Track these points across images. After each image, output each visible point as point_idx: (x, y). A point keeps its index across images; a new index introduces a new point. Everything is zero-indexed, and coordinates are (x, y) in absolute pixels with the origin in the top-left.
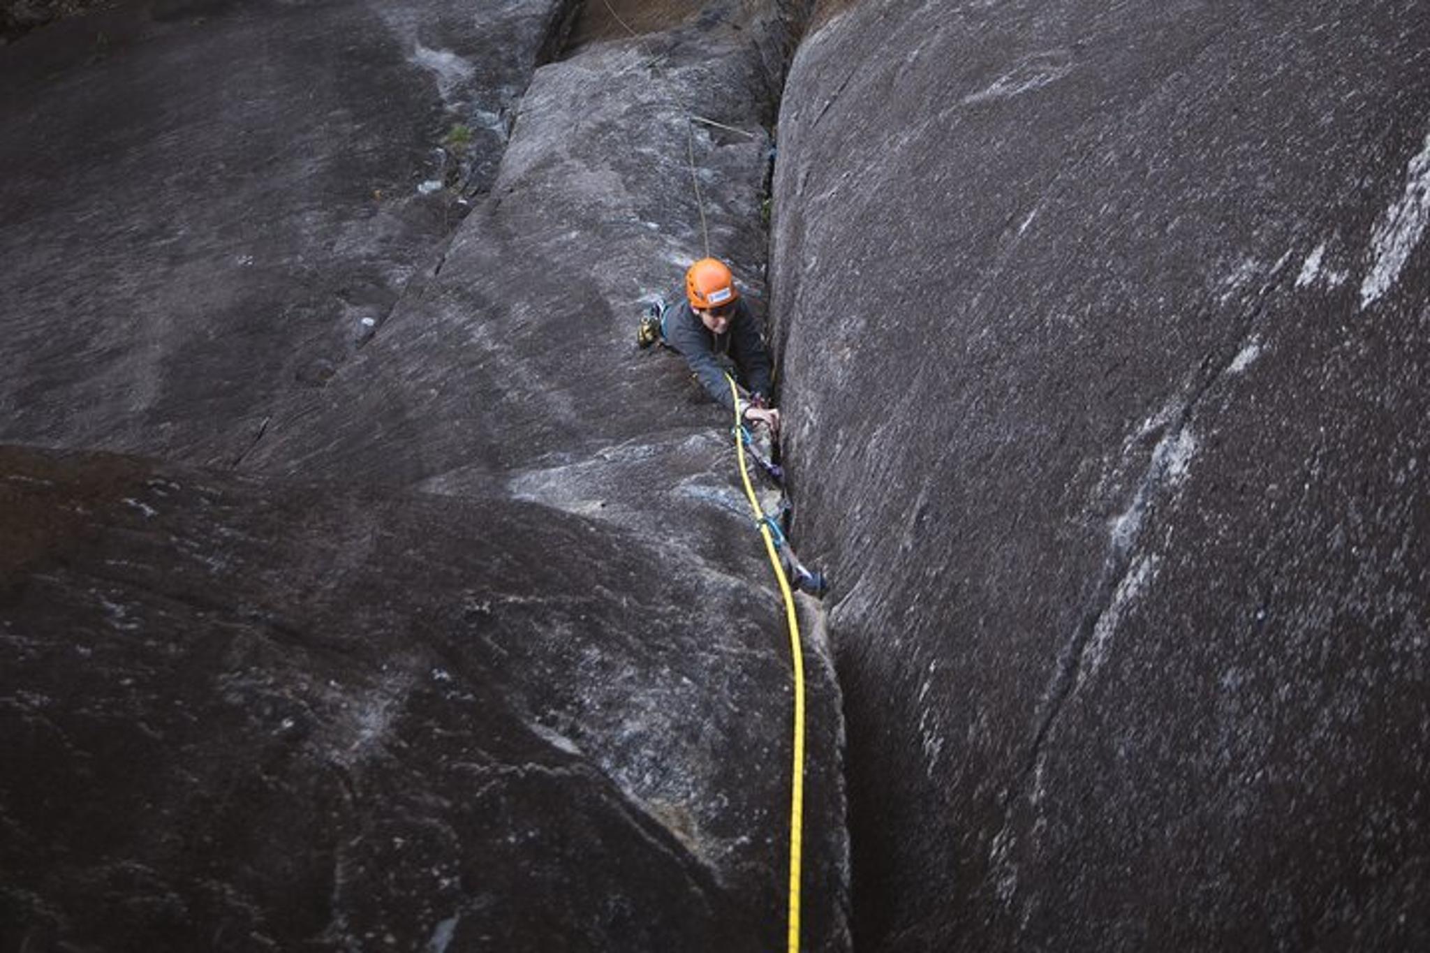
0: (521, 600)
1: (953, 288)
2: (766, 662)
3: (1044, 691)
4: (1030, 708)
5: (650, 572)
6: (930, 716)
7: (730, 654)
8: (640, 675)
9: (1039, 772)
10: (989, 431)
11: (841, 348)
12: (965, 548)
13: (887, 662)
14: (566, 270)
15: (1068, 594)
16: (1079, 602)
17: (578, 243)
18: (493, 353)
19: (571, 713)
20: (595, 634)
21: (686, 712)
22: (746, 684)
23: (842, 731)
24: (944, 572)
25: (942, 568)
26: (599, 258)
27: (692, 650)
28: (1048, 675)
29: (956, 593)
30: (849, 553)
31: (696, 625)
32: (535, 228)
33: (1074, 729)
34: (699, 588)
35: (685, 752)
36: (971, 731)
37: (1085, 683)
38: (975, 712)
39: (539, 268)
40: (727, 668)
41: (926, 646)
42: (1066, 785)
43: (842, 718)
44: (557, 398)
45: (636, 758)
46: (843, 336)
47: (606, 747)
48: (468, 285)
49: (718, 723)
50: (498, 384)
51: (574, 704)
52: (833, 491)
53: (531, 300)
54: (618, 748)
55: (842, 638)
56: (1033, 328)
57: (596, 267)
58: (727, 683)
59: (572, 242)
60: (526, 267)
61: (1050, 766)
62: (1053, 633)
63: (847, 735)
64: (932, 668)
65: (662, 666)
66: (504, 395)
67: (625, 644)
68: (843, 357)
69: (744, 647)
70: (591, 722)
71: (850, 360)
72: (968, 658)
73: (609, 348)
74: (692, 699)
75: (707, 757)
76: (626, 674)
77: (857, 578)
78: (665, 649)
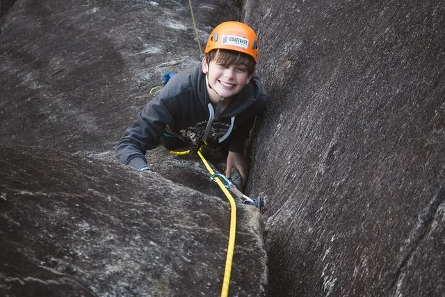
0: (31, 193)
1: (367, 10)
2: (212, 234)
3: (407, 238)
4: (397, 250)
5: (130, 184)
6: (328, 268)
7: (186, 229)
8: (118, 239)
9: (399, 285)
10: (384, 90)
11: (285, 61)
12: (361, 164)
13: (302, 244)
14: (90, 34)
15: (430, 177)
16: (438, 180)
17: (98, 16)
18: (38, 91)
19: (68, 260)
20: (86, 215)
21: (151, 261)
22: (196, 247)
23: (265, 276)
24: (345, 182)
25: (343, 180)
26: (113, 25)
27: (158, 226)
28: (411, 227)
29: (352, 193)
30: (282, 185)
31: (162, 213)
32: (66, 7)
33: (426, 256)
34: (167, 194)
35: (150, 284)
36: (356, 270)
37: (437, 227)
38: (359, 259)
39: (70, 33)
40: (183, 237)
41: (329, 228)
42: (417, 288)
43: (266, 268)
44: (84, 118)
45: (114, 287)
46: (286, 54)
47: (92, 280)
48: (18, 47)
49: (175, 268)
50: (42, 111)
51: (70, 255)
52: (274, 154)
53: (64, 55)
54: (102, 281)
55: (273, 235)
56: (422, 20)
57: (111, 31)
58: (183, 245)
59: (93, 15)
60: (61, 33)
61: (408, 280)
62: (417, 202)
63: (268, 278)
64: (332, 240)
65: (135, 234)
66: (47, 118)
67: (109, 222)
68: (285, 67)
69: (197, 226)
70: (82, 266)
71: (290, 68)
72: (357, 229)
73: (121, 84)
74: (156, 253)
75: (166, 288)
76: (108, 238)
77: (286, 199)
78: (138, 225)
